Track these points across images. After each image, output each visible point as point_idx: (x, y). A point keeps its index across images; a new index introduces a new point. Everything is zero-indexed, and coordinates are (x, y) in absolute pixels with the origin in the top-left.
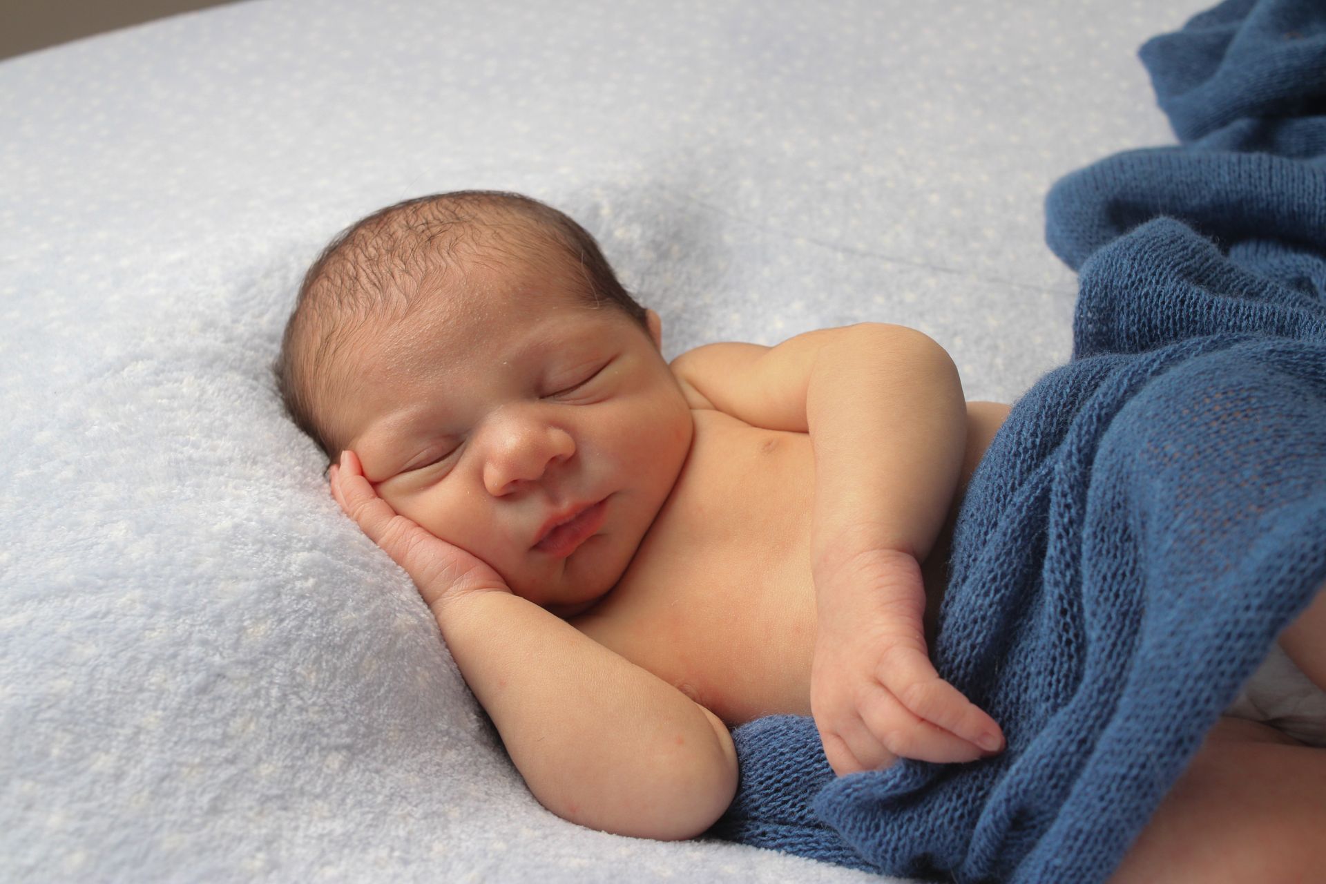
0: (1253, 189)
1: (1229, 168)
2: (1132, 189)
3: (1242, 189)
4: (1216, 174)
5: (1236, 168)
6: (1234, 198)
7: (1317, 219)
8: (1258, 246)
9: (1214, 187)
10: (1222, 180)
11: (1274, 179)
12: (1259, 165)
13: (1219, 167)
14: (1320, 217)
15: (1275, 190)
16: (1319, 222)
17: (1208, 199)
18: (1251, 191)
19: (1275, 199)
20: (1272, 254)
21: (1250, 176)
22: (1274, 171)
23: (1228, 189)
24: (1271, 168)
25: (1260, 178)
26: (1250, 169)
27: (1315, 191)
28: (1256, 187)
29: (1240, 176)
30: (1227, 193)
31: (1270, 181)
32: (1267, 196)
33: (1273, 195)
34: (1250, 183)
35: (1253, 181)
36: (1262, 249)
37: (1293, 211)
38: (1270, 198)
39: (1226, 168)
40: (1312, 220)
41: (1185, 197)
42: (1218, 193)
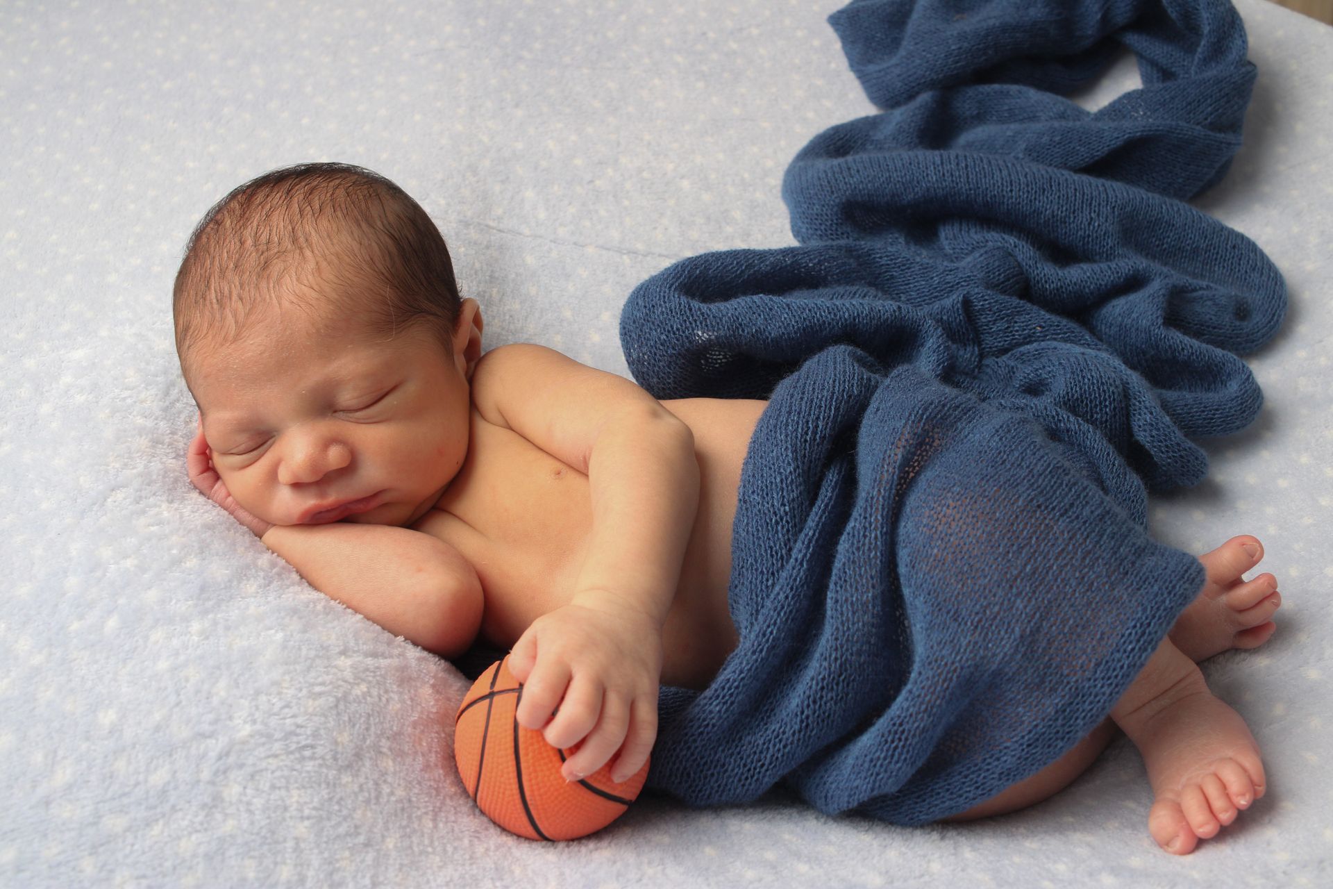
0: (955, 185)
1: (935, 168)
2: (860, 191)
3: (946, 186)
4: (925, 175)
5: (940, 168)
6: (940, 192)
7: (1006, 206)
8: (961, 224)
9: (924, 185)
10: (930, 178)
11: (971, 177)
12: (958, 164)
13: (927, 168)
14: (1008, 205)
15: (971, 186)
16: (1008, 209)
17: (920, 195)
18: (954, 188)
19: (972, 192)
20: (973, 231)
21: (952, 175)
22: (969, 169)
23: (936, 186)
24: (967, 166)
25: (960, 177)
26: (951, 168)
27: (1002, 184)
28: (957, 184)
29: (944, 175)
30: (935, 190)
31: (968, 178)
32: (966, 190)
33: (970, 189)
34: (953, 181)
35: (954, 179)
36: (964, 227)
37: (987, 201)
38: (968, 192)
39: (932, 168)
40: (1002, 207)
41: (902, 194)
42: (928, 190)
